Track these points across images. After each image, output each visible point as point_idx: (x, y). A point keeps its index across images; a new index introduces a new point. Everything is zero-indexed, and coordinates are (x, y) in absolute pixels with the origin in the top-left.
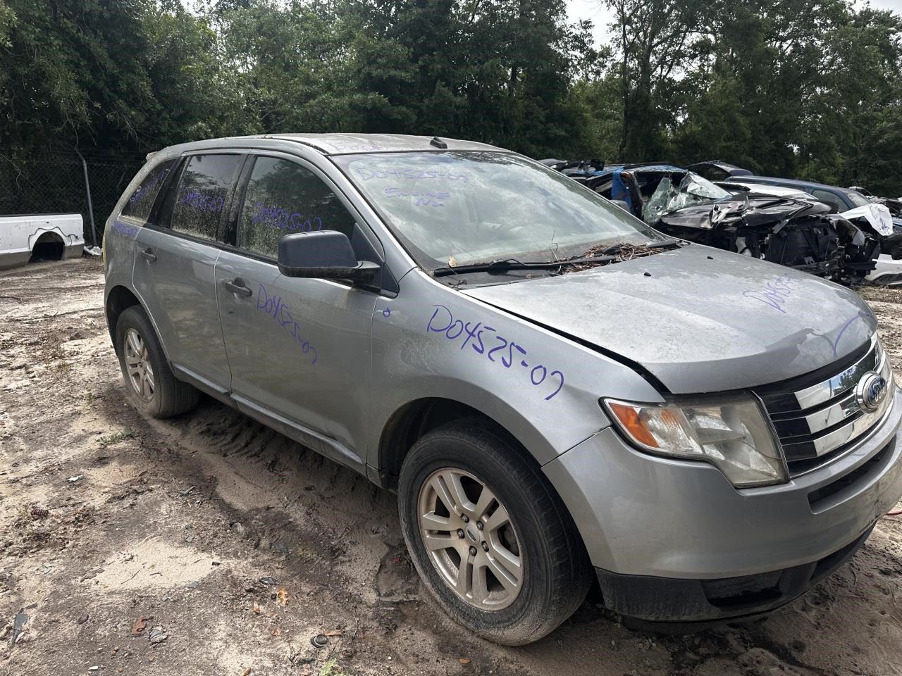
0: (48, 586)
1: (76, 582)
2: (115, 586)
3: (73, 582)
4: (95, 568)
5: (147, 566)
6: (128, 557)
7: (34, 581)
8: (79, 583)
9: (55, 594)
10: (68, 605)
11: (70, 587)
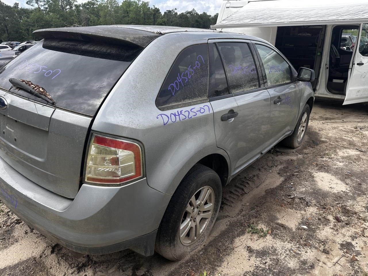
0: (358, 199)
1: (350, 194)
2: (344, 185)
3: (351, 195)
4: (342, 193)
5: (330, 183)
6: (331, 189)
7: (361, 203)
8: (350, 193)
9: (359, 195)
10: (359, 190)
11: (353, 194)
